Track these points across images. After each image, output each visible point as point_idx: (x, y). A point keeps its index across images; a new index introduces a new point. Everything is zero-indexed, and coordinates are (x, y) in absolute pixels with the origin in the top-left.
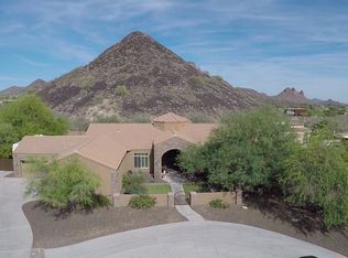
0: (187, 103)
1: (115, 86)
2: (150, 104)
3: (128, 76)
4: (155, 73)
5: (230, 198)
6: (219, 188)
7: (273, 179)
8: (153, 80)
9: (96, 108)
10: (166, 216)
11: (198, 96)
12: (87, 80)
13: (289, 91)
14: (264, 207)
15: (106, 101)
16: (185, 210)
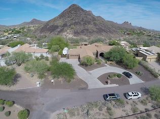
0: (94, 31)
1: (70, 25)
2: (82, 32)
3: (74, 21)
4: (82, 20)
5: (113, 63)
6: (112, 61)
7: (121, 60)
8: (82, 23)
9: (65, 33)
10: (103, 66)
11: (97, 29)
12: (60, 23)
13: (126, 23)
14: (119, 65)
15: (68, 31)
16: (106, 64)
